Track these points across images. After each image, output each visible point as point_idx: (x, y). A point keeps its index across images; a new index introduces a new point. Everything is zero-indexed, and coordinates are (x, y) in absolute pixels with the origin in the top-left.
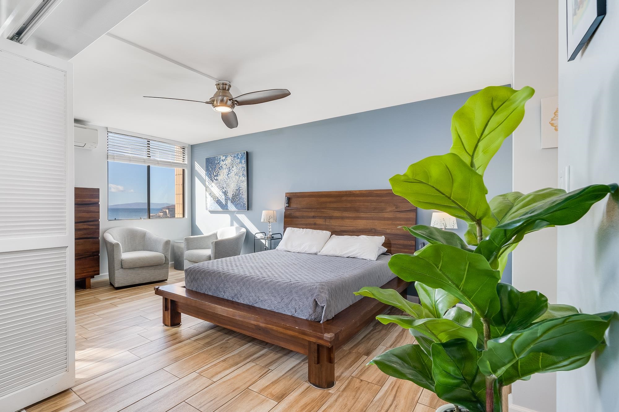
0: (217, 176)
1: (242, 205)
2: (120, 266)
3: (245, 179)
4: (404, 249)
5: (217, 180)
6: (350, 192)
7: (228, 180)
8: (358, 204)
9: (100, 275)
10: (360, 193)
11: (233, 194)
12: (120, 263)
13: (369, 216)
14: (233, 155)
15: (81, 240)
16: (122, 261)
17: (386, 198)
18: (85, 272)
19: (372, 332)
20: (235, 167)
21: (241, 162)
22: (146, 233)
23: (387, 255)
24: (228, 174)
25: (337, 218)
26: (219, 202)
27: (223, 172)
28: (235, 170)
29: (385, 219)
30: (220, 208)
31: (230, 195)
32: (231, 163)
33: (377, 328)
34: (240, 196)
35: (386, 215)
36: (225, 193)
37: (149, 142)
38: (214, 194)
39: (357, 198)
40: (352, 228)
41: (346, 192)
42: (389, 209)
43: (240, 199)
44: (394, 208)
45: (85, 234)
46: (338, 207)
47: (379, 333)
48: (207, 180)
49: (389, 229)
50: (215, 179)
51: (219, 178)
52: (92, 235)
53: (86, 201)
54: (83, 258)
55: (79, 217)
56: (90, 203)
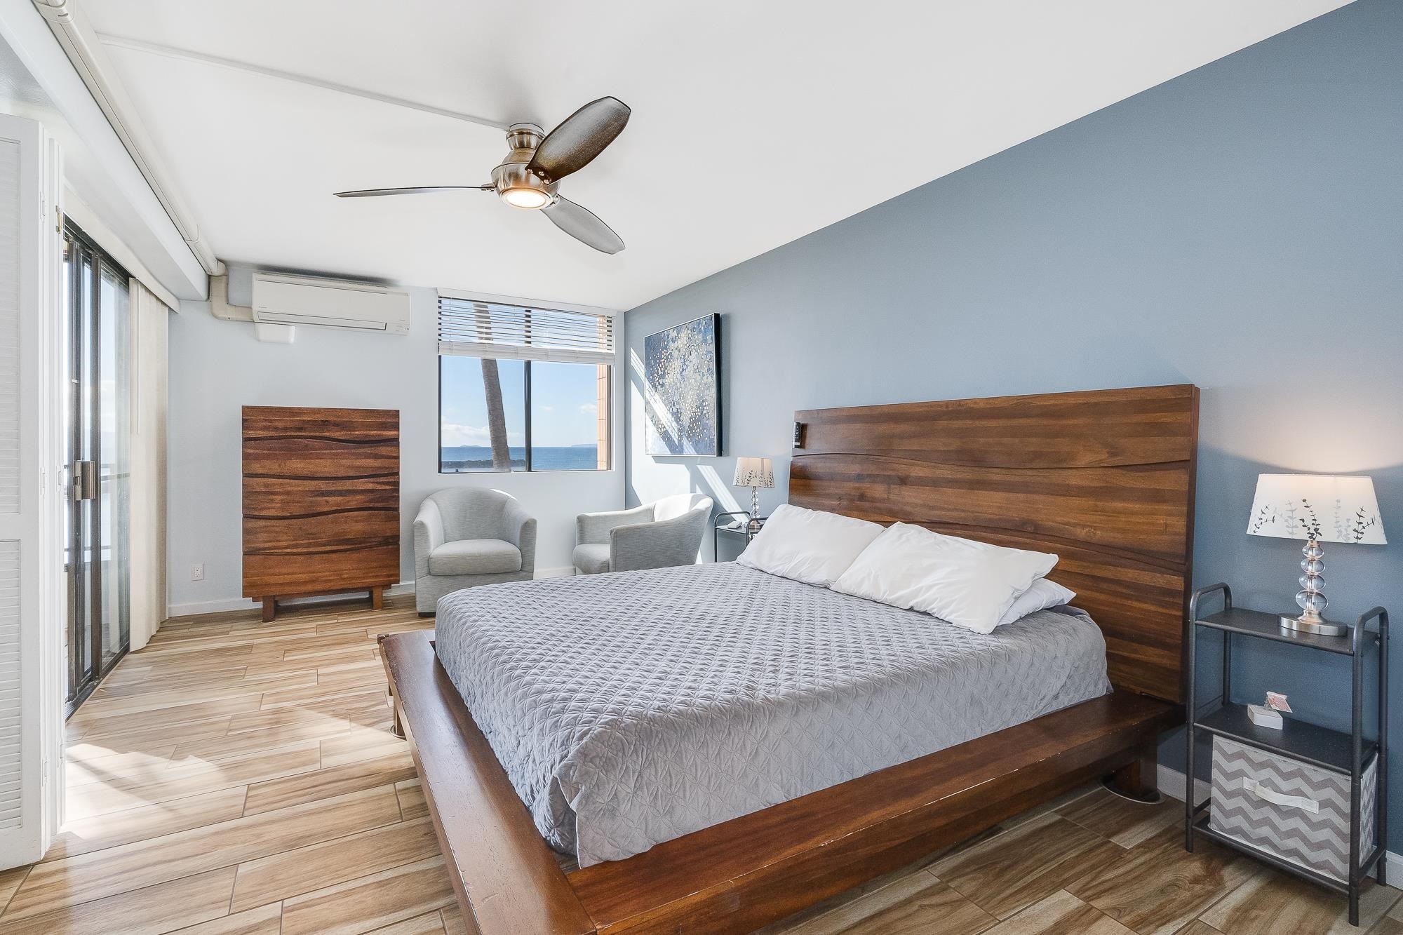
0: (662, 376)
1: (708, 441)
2: (425, 570)
3: (712, 379)
4: (1137, 600)
5: (663, 385)
6: (959, 403)
7: (683, 386)
8: (982, 440)
9: (401, 583)
10: (988, 406)
11: (691, 418)
12: (426, 565)
13: (1017, 479)
14: (690, 326)
15: (362, 513)
16: (429, 560)
17: (1076, 422)
18: (371, 575)
19: (919, 903)
20: (694, 354)
21: (705, 341)
22: (506, 502)
23: (1072, 614)
24: (683, 370)
25: (920, 482)
26: (666, 436)
27: (673, 366)
28: (695, 361)
29: (1066, 491)
30: (668, 450)
31: (686, 420)
32: (688, 345)
33: (952, 885)
34: (705, 422)
35: (1074, 479)
36: (677, 416)
37: (529, 311)
38: (659, 420)
39: (978, 423)
40: (963, 514)
41: (947, 403)
42: (1085, 459)
43: (703, 429)
44: (1104, 456)
45: (370, 501)
46: (921, 451)
47: (948, 908)
48: (647, 387)
49: (1084, 526)
50: (659, 383)
51: (668, 380)
52: (384, 504)
53: (373, 436)
54: (366, 547)
55: (358, 467)
56: (380, 438)
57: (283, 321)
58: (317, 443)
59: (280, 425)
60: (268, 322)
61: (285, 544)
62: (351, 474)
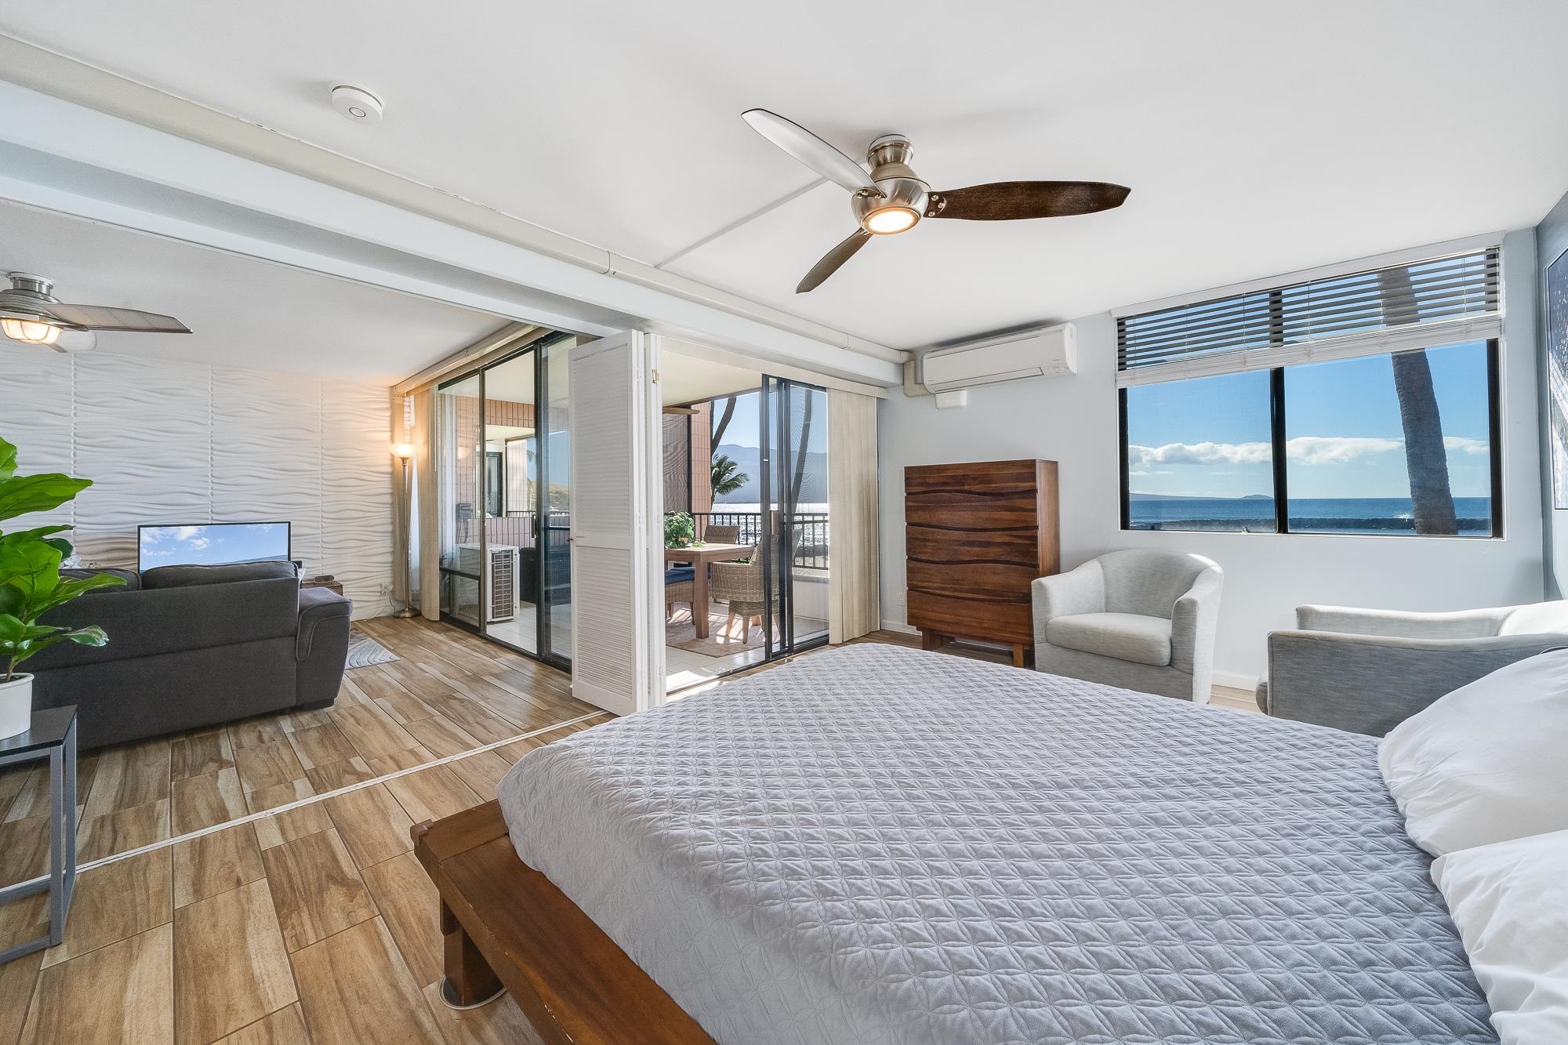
12: (1044, 630)
16: (1046, 625)
37: (1279, 294)
45: (1007, 554)
52: (1021, 558)
53: (1008, 488)
54: (1006, 601)
55: (996, 520)
56: (1018, 490)
57: (954, 388)
58: (959, 496)
59: (930, 481)
60: (942, 391)
61: (935, 585)
62: (990, 526)
